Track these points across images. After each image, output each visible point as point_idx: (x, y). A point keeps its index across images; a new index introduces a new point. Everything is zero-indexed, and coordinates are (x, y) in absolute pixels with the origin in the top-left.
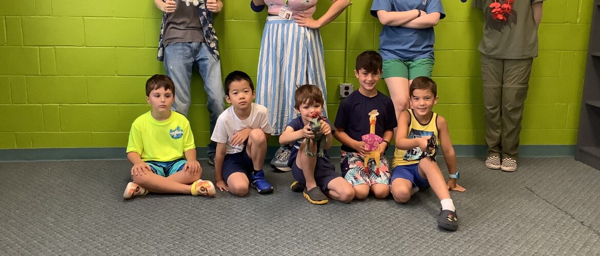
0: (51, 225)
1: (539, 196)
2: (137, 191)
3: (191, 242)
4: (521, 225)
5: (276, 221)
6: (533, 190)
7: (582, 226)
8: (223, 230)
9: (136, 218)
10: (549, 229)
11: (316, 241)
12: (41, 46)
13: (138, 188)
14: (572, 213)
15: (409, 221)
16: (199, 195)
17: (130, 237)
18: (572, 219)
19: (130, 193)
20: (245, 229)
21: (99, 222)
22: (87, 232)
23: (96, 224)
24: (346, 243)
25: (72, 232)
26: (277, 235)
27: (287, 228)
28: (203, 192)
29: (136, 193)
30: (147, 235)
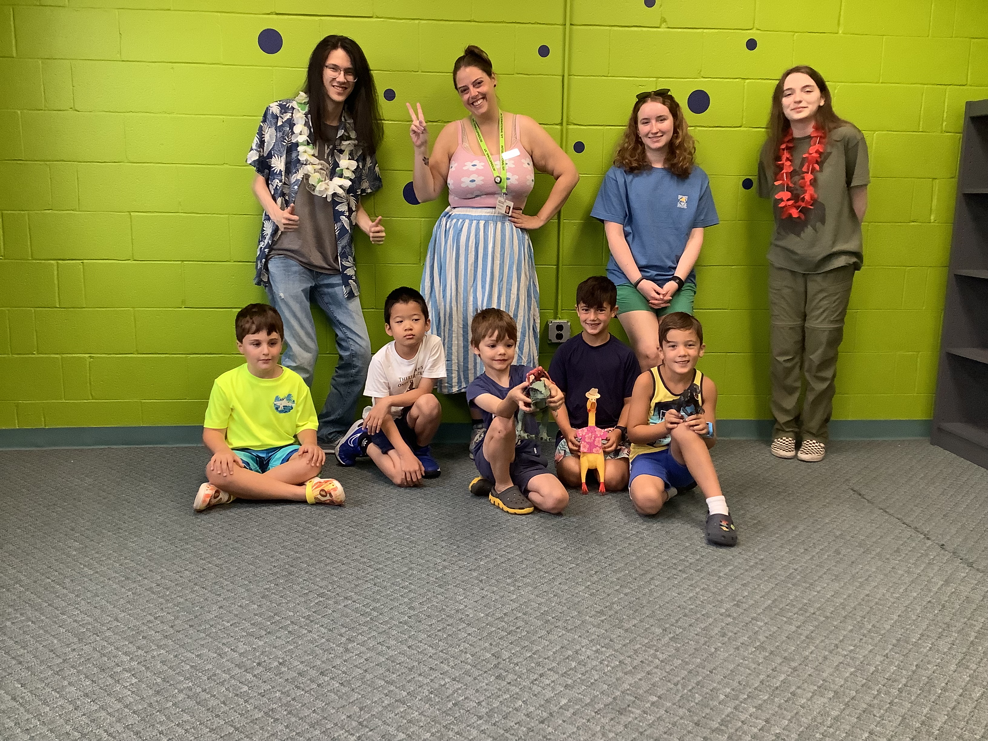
0: (74, 553)
1: (873, 503)
2: (215, 498)
3: (305, 580)
4: (843, 551)
5: (444, 544)
6: (863, 492)
7: (942, 552)
8: (356, 560)
9: (214, 542)
10: (888, 556)
11: (510, 577)
12: (59, 260)
13: (217, 492)
14: (926, 530)
15: (661, 544)
16: (318, 503)
17: (205, 572)
18: (927, 541)
19: (204, 501)
20: (392, 558)
21: (153, 548)
22: (132, 564)
23: (149, 551)
24: (559, 580)
25: (108, 565)
26: (445, 567)
27: (461, 557)
28: (323, 499)
29: (214, 501)
30: (231, 568)
